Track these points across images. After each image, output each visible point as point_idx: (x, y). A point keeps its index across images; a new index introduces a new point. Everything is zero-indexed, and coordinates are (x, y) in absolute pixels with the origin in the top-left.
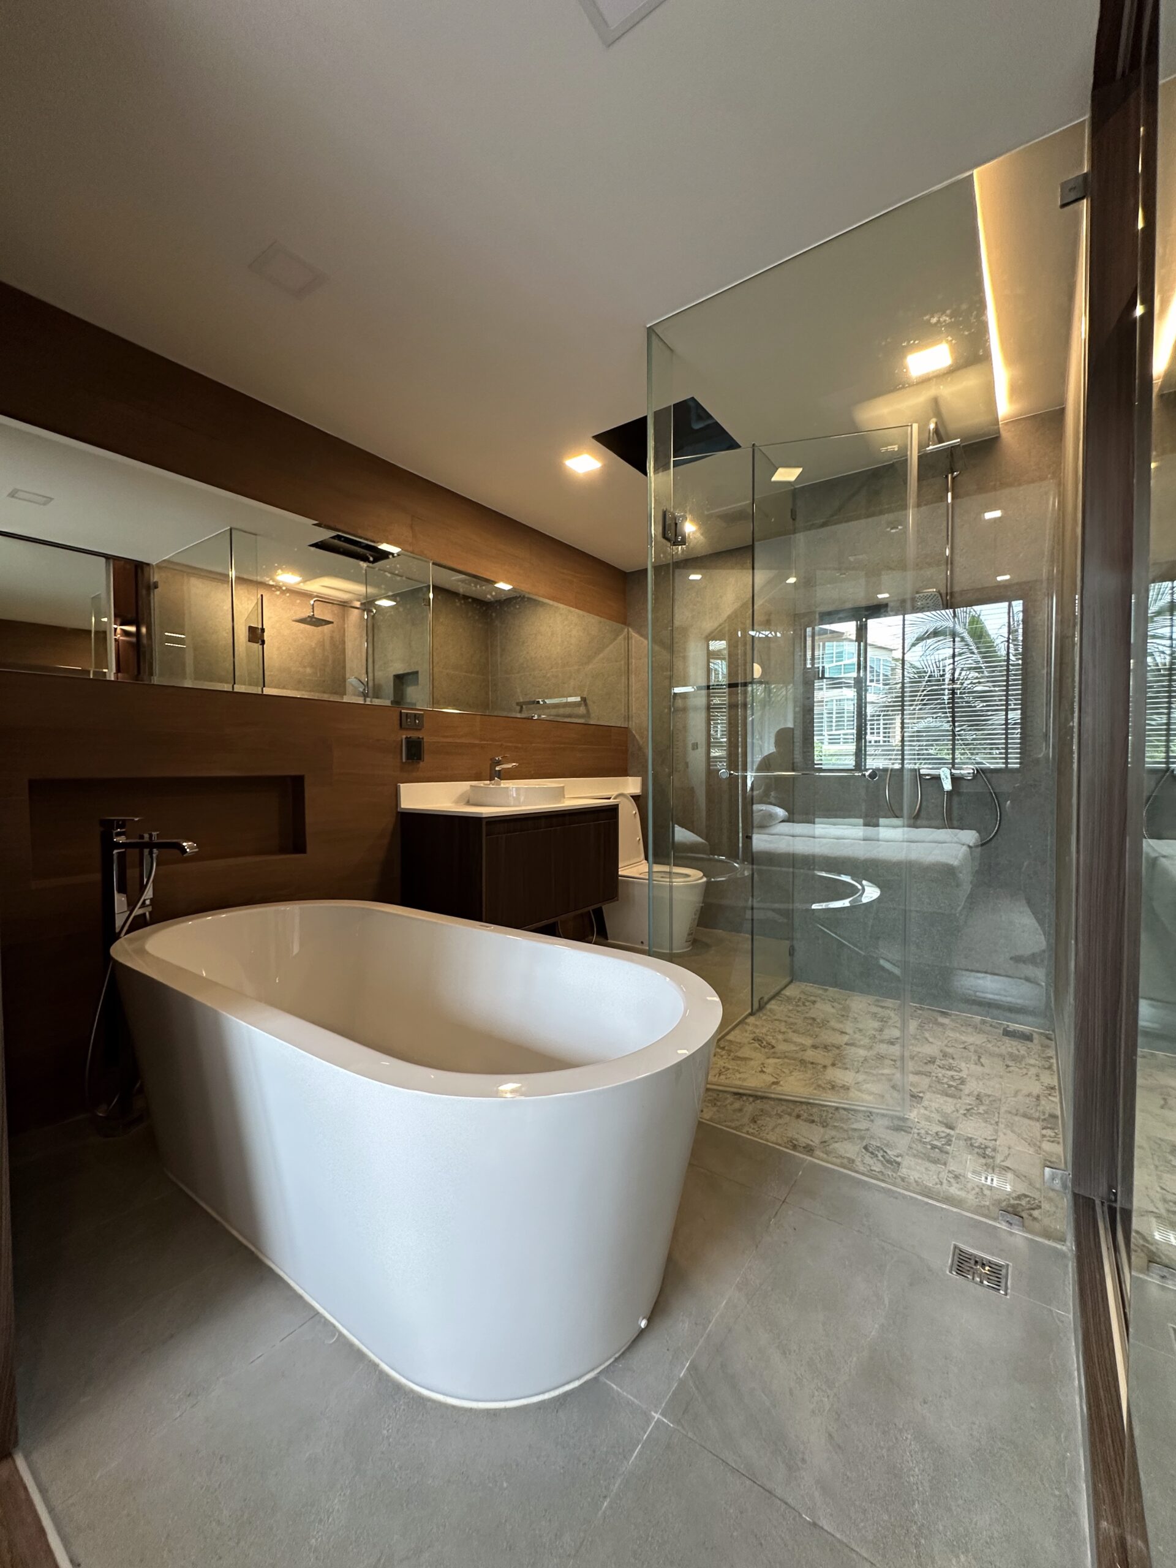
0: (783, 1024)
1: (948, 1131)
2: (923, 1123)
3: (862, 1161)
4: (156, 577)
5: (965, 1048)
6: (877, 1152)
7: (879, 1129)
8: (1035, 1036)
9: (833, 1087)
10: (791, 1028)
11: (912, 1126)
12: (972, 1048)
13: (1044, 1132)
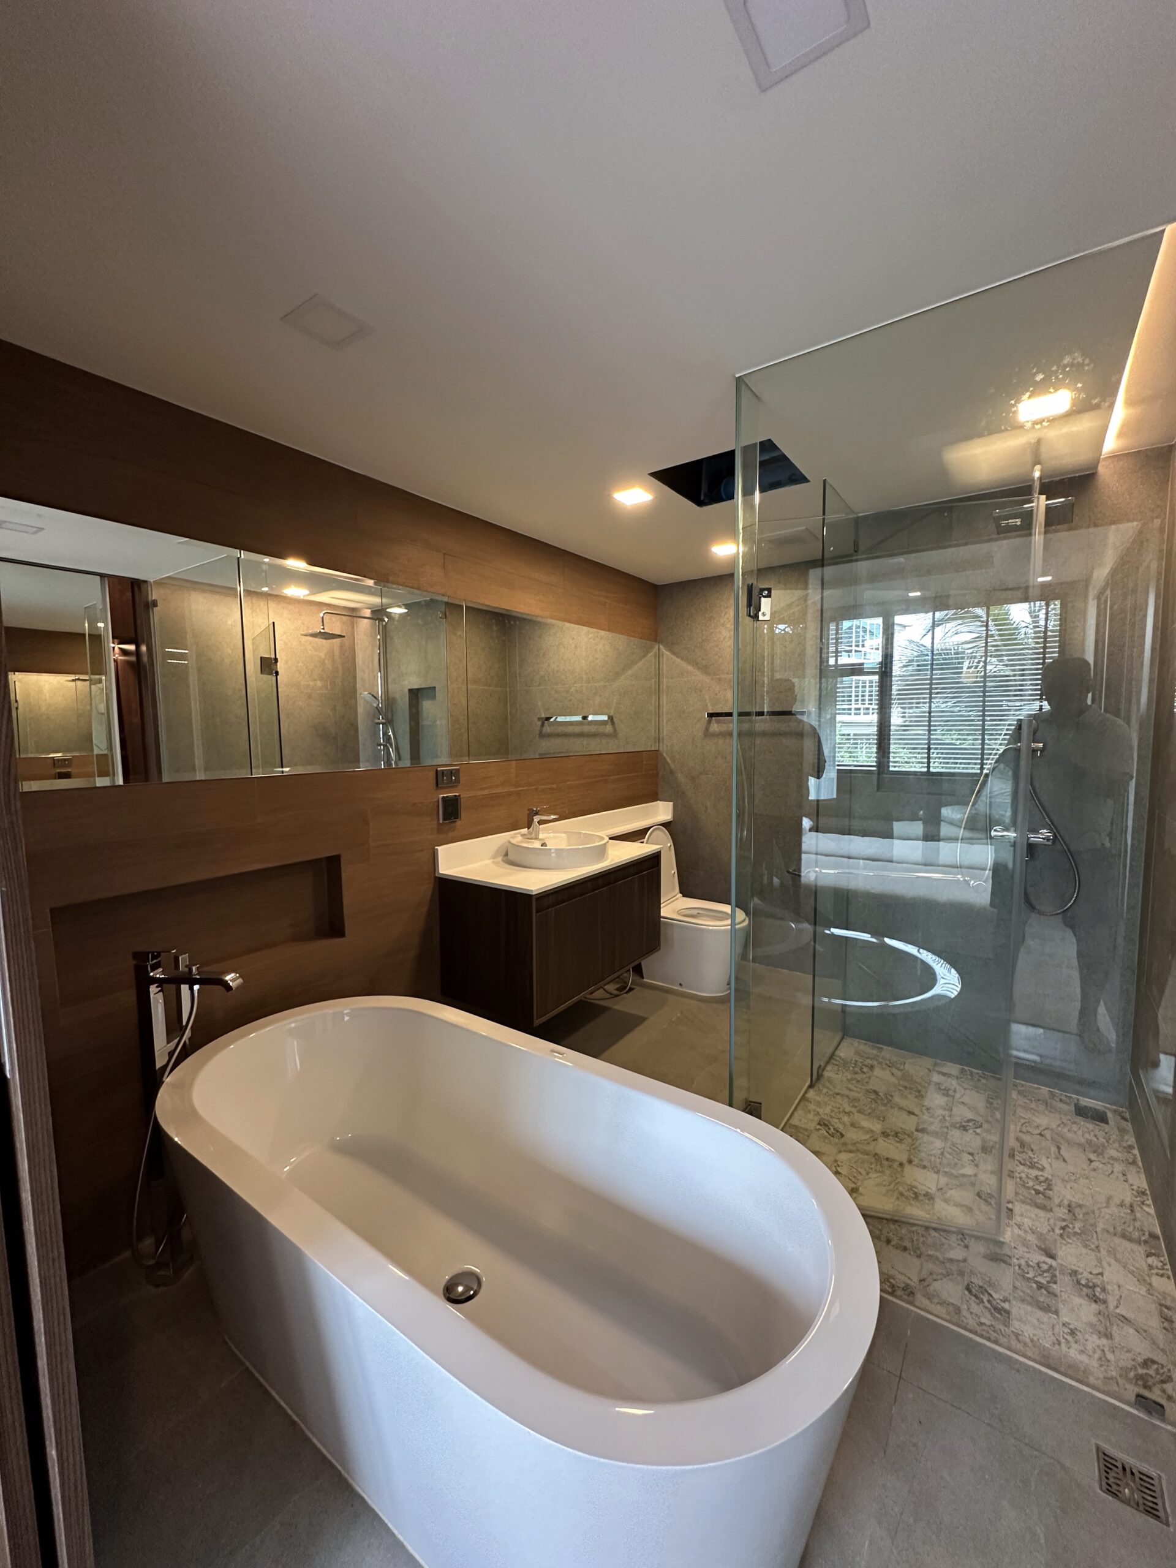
0: (846, 1100)
1: (1049, 1261)
2: (1021, 1250)
3: (969, 1309)
4: (154, 595)
5: (1040, 1134)
6: (982, 1296)
7: (975, 1257)
8: (1110, 1115)
9: (916, 1196)
10: (856, 1107)
11: (1009, 1254)
12: (1048, 1134)
13: (1150, 1260)
